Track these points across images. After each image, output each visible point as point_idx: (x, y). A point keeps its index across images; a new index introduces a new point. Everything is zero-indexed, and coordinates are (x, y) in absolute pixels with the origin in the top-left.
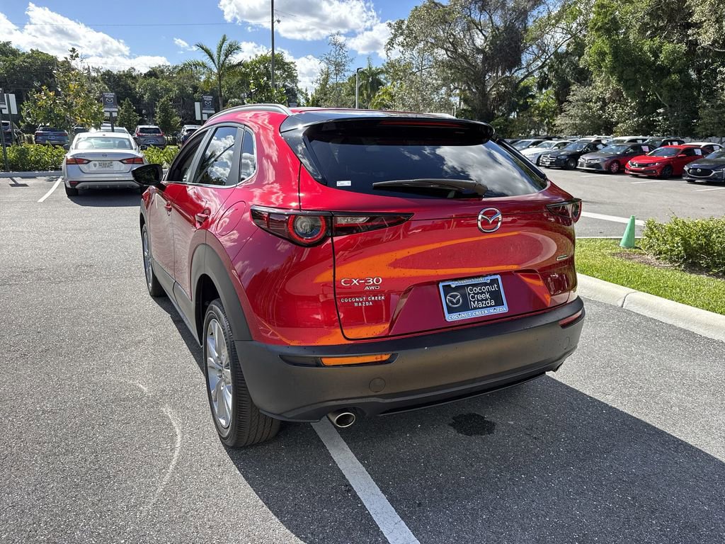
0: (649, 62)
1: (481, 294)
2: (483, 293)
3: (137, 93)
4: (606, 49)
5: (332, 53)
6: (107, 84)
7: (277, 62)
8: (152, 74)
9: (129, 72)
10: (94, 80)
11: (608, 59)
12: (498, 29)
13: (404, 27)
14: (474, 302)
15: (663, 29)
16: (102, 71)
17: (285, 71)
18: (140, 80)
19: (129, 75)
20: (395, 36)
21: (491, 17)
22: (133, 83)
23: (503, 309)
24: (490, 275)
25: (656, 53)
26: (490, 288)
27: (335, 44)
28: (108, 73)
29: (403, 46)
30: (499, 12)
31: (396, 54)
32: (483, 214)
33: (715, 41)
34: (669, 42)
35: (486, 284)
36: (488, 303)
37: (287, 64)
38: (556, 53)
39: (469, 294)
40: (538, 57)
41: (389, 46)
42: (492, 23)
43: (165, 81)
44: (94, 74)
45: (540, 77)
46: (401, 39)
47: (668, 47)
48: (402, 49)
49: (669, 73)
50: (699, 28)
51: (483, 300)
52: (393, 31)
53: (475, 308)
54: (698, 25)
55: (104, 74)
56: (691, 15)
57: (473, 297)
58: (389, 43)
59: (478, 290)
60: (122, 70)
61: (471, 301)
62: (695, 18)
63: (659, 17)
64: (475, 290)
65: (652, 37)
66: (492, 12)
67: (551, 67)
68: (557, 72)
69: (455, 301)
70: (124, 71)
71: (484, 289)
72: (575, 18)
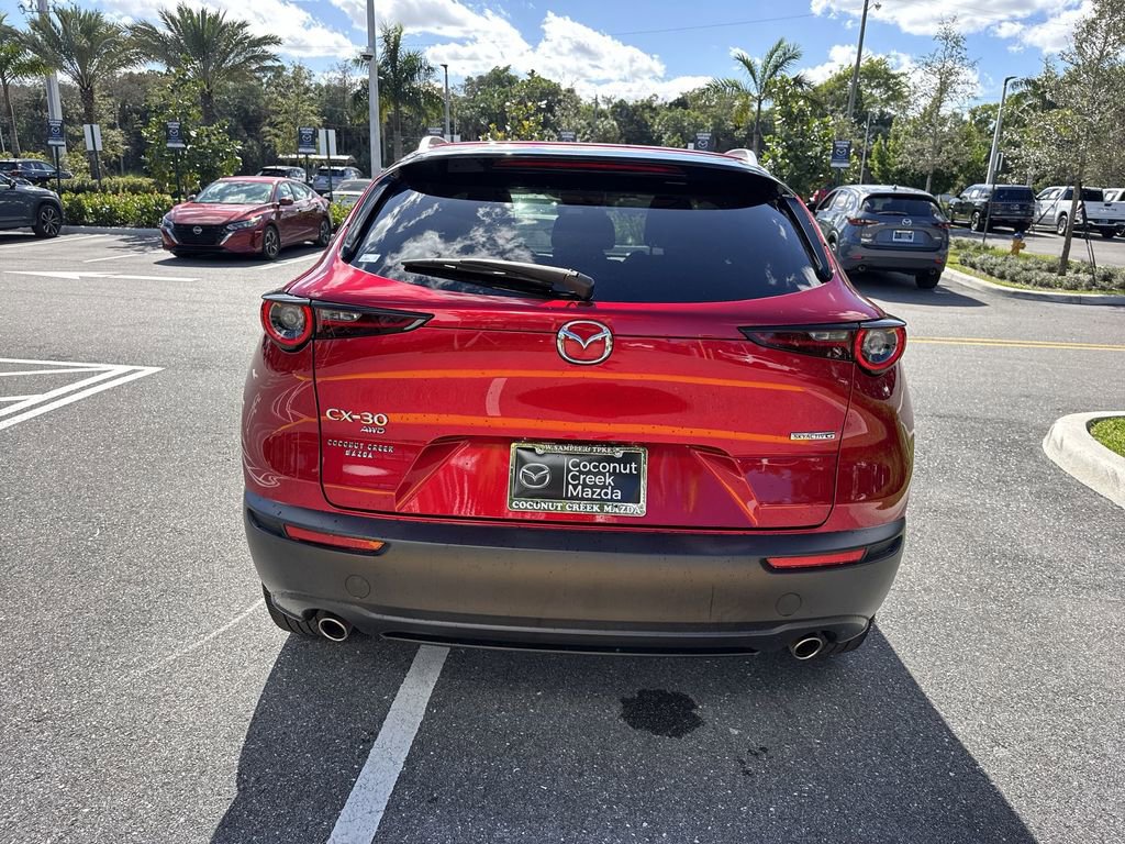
1: (595, 475)
2: (600, 473)
3: (654, 132)
5: (939, 54)
6: (616, 120)
7: (878, 75)
8: (681, 103)
9: (650, 101)
10: (601, 114)
14: (575, 487)
16: (613, 101)
17: (889, 88)
18: (664, 112)
19: (648, 106)
22: (651, 117)
23: (637, 509)
24: (626, 444)
26: (620, 468)
27: (946, 39)
28: (622, 105)
32: (570, 329)
35: (610, 459)
36: (606, 494)
37: (894, 77)
39: (569, 471)
43: (696, 114)
44: (603, 106)
51: (595, 486)
53: (573, 498)
55: (616, 106)
57: (575, 478)
59: (590, 467)
60: (639, 99)
61: (568, 483)
64: (585, 466)
69: (535, 478)
70: (642, 101)
71: (604, 467)
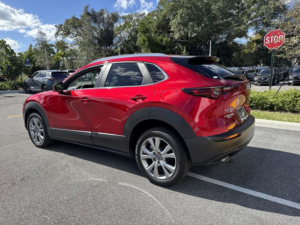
0: (159, 44)
4: (146, 39)
11: (147, 43)
12: (102, 30)
13: (63, 27)
15: (161, 33)
20: (59, 31)
21: (99, 25)
25: (162, 41)
29: (63, 35)
30: (102, 24)
31: (60, 38)
33: (179, 37)
34: (164, 37)
38: (125, 40)
40: (119, 42)
41: (56, 35)
42: (100, 27)
45: (121, 49)
46: (62, 32)
47: (165, 39)
48: (62, 36)
49: (166, 48)
50: (173, 33)
52: (57, 29)
54: (173, 32)
56: (170, 28)
58: (56, 34)
62: (172, 29)
63: (160, 29)
65: (159, 35)
66: (99, 23)
67: (124, 45)
68: (127, 47)
72: (130, 28)
